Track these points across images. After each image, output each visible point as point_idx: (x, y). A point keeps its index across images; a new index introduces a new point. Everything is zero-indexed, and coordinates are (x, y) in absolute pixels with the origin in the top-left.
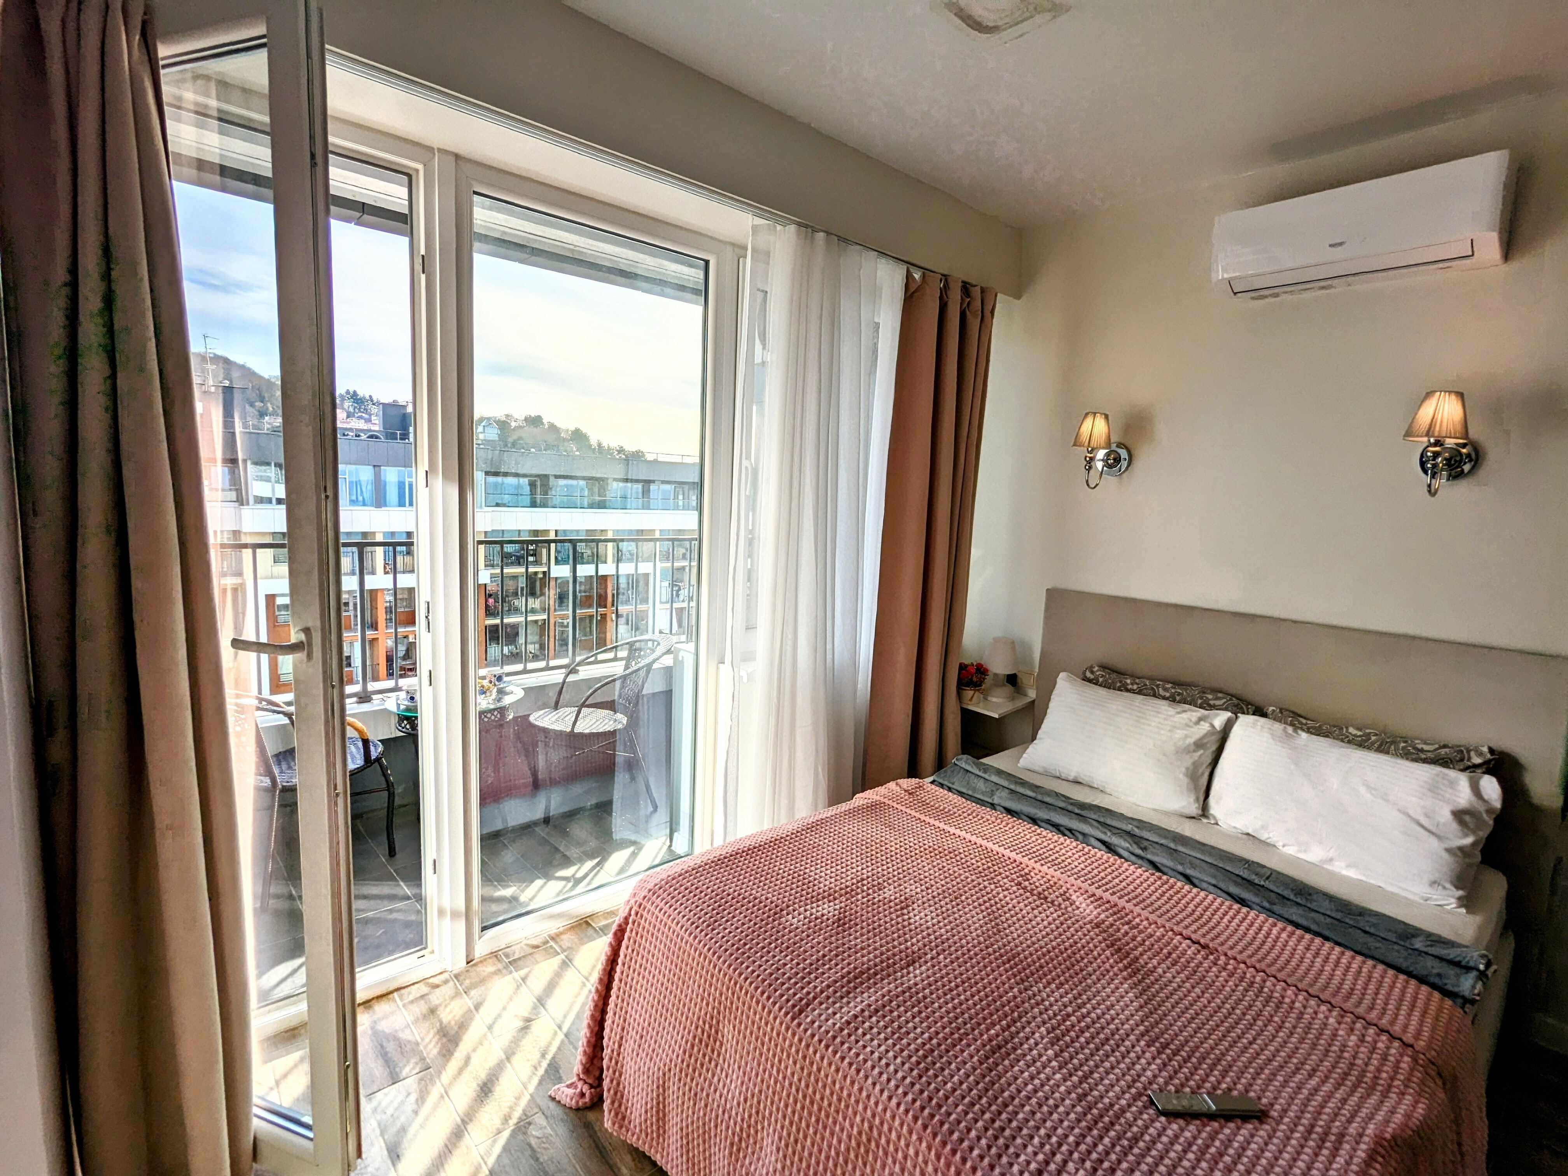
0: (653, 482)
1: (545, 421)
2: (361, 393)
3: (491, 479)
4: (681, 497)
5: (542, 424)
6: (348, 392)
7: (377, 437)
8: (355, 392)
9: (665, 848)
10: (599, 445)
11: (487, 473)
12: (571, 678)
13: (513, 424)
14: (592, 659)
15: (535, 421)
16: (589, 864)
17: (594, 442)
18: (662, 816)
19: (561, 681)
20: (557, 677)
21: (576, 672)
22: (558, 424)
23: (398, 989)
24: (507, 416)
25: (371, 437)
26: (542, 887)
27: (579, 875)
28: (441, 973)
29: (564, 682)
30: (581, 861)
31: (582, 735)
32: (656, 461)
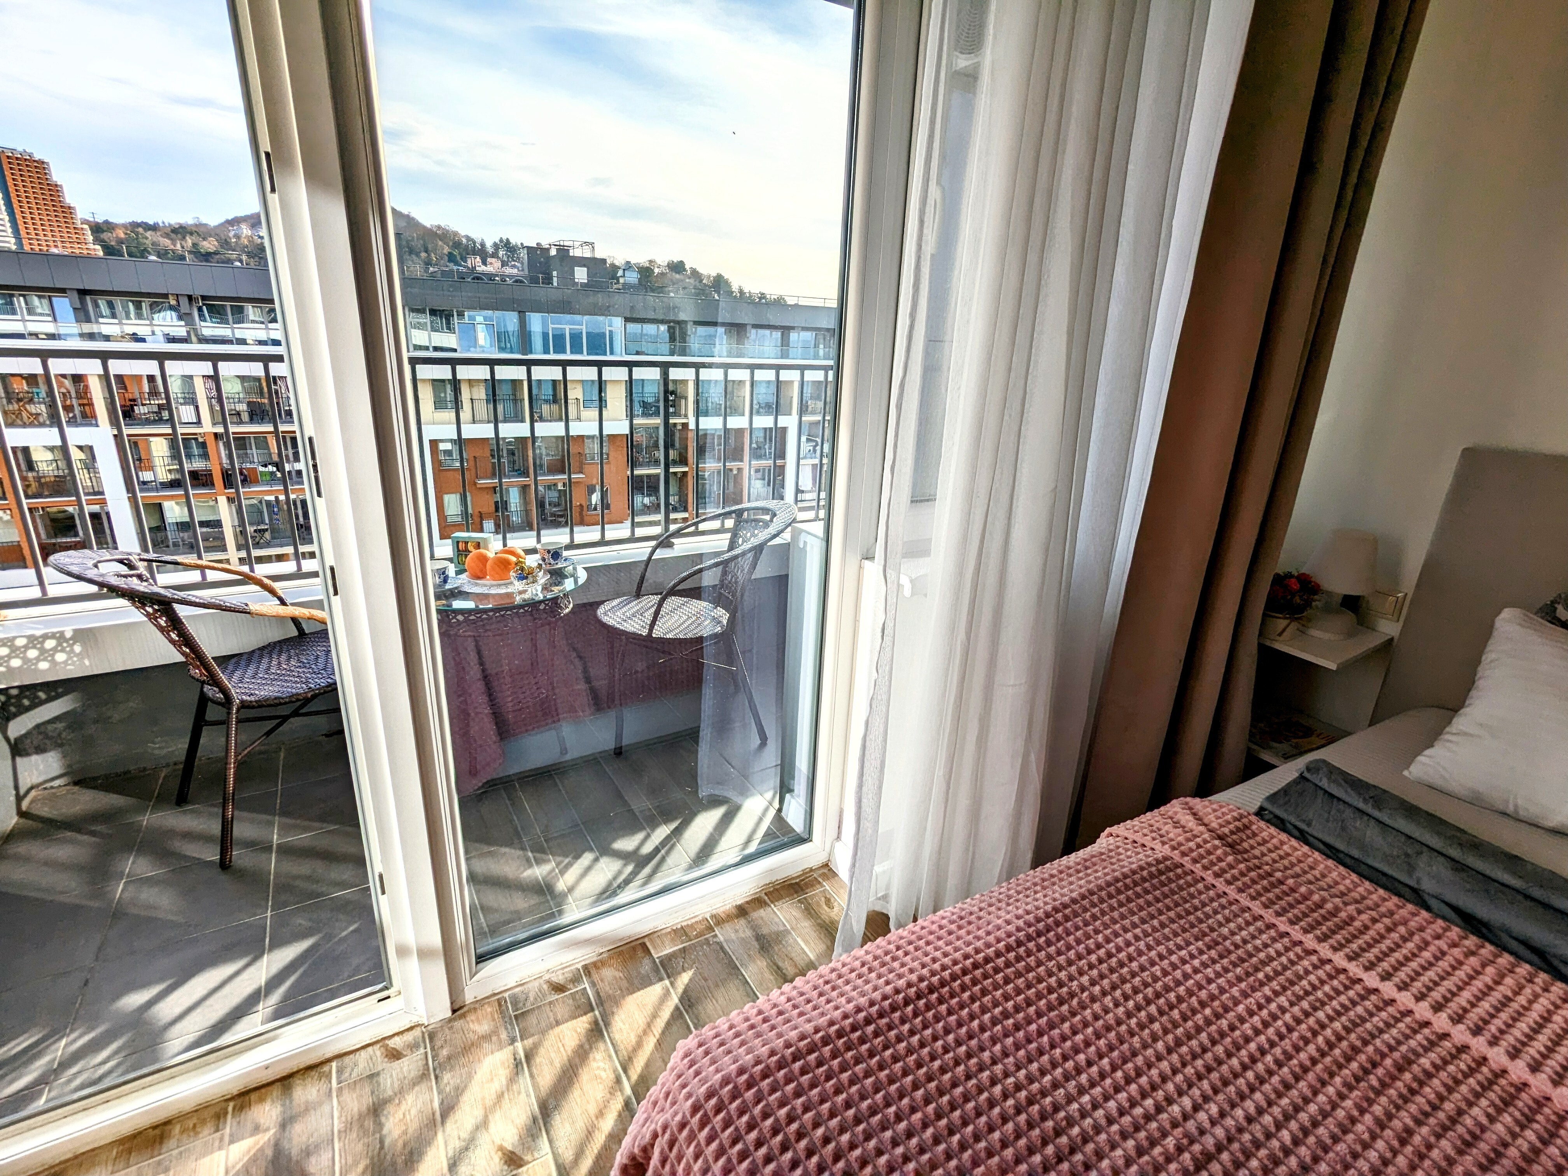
0: (793, 328)
1: (687, 267)
2: (513, 241)
3: (633, 327)
4: (821, 346)
5: (685, 270)
6: (501, 240)
7: (521, 282)
8: (508, 240)
9: (772, 813)
10: (741, 292)
11: (627, 320)
12: (660, 554)
13: (656, 271)
14: (692, 529)
15: (677, 267)
16: (663, 831)
17: (735, 288)
18: (771, 756)
19: (645, 558)
20: (639, 552)
21: (670, 545)
22: (701, 270)
23: (339, 1056)
24: (651, 262)
25: (516, 281)
26: (588, 869)
27: (647, 849)
28: (411, 1028)
29: (650, 558)
30: (653, 823)
31: (662, 641)
32: (796, 305)
